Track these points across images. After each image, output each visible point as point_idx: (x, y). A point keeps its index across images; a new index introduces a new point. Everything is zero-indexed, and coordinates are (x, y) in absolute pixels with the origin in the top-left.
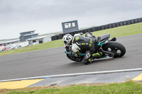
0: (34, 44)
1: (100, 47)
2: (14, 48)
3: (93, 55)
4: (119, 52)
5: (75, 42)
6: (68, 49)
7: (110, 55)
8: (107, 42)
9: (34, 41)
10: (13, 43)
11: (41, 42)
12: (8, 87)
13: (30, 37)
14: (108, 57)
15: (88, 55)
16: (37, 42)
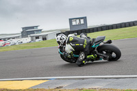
0: (37, 40)
1: (94, 48)
2: (15, 44)
3: (88, 57)
4: (114, 55)
5: (69, 42)
6: (62, 49)
7: (105, 58)
8: (102, 44)
9: (37, 38)
10: (14, 38)
11: (44, 39)
13: (33, 32)
14: (103, 60)
15: (82, 56)
16: (41, 39)
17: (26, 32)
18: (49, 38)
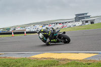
0: (87, 24)
2: (70, 27)
9: (87, 22)
10: (69, 22)
11: (92, 23)
12: (69, 58)
13: (83, 18)
15: (48, 40)
16: (89, 23)
17: (79, 17)
18: (96, 22)
